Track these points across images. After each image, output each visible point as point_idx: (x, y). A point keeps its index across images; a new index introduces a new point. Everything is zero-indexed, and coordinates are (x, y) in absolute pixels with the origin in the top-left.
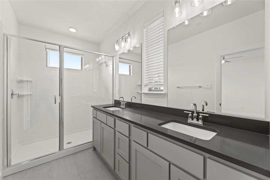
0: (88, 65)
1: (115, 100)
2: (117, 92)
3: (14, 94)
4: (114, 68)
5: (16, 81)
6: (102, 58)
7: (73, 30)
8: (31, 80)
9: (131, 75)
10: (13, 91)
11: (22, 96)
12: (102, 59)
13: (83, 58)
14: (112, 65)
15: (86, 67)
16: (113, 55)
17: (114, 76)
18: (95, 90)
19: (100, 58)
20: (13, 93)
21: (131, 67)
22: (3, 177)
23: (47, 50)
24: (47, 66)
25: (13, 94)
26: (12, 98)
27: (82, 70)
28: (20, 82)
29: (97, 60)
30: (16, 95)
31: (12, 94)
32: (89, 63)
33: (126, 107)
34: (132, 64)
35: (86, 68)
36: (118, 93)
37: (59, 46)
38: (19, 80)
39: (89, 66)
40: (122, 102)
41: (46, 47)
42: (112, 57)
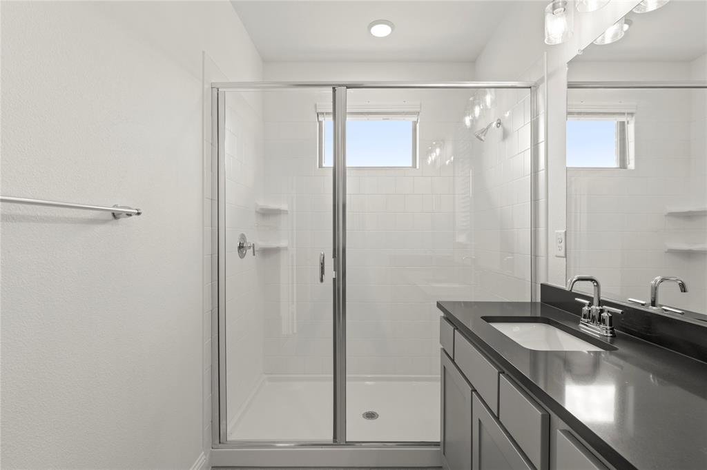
0: (438, 151)
1: (545, 287)
2: (556, 249)
3: (246, 245)
4: (542, 137)
5: (256, 212)
6: (486, 106)
7: (381, 31)
9: (631, 165)
10: (243, 237)
12: (485, 110)
13: (418, 125)
14: (528, 127)
15: (433, 157)
16: (532, 80)
17: (542, 174)
18: (462, 239)
19: (477, 110)
20: (243, 244)
21: (631, 129)
22: (212, 467)
23: (320, 119)
24: (320, 166)
25: (244, 247)
26: (242, 256)
27: (416, 167)
28: (266, 214)
29: (468, 120)
30: (249, 247)
31: (241, 247)
32: (441, 143)
33: (614, 336)
34: (632, 114)
35: (432, 162)
36: (562, 253)
37: (334, 88)
38: (262, 209)
39: (440, 155)
40: (587, 302)
41: (319, 111)
42: (530, 87)
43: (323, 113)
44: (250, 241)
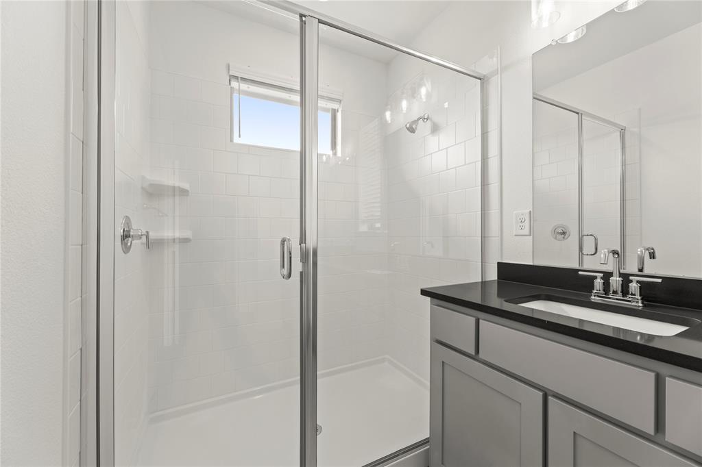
1: (504, 266)
2: (516, 229)
3: (132, 233)
5: (142, 188)
8: (186, 186)
10: (128, 221)
11: (160, 243)
13: (339, 114)
20: (129, 231)
23: (232, 83)
24: (232, 142)
25: (130, 236)
26: (126, 249)
27: (336, 155)
28: (154, 192)
30: (140, 237)
31: (126, 236)
33: (644, 305)
36: (525, 232)
37: (301, 16)
38: (151, 185)
40: (597, 274)
41: (232, 73)
42: (480, 79)
43: (237, 78)
44: (137, 227)
